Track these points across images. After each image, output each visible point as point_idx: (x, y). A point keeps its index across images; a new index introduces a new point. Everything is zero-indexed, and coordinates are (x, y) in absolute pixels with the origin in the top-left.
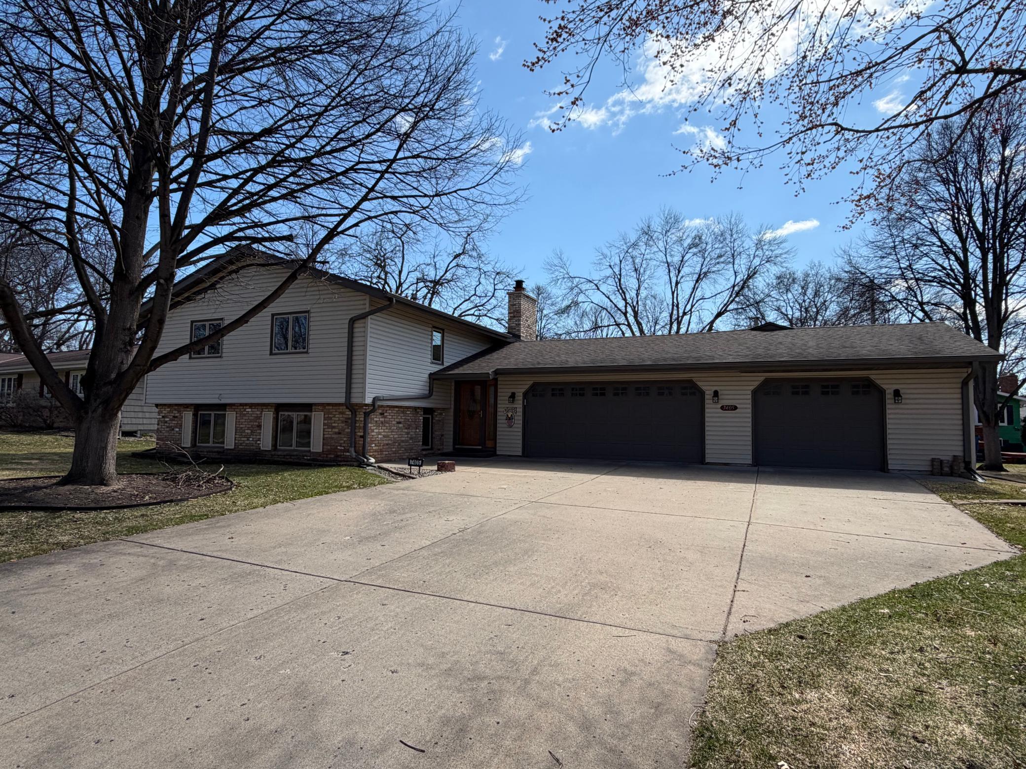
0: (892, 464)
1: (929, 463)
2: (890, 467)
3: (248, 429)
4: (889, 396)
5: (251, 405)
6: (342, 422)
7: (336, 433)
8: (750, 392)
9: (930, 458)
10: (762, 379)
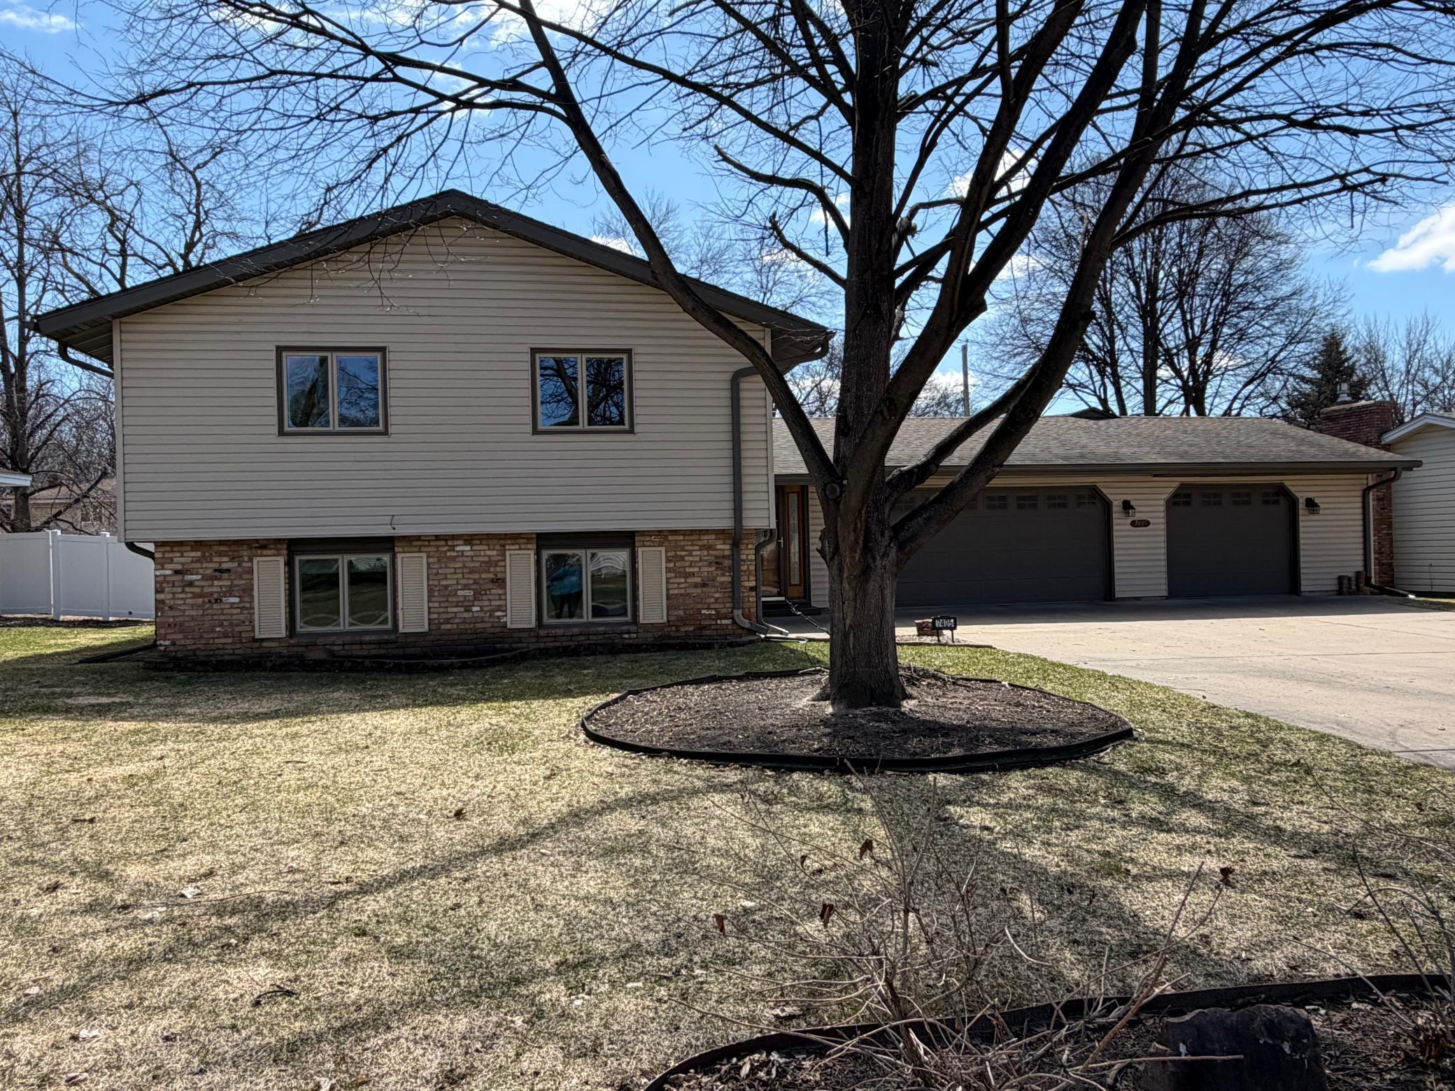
0: (1306, 586)
1: (1335, 582)
2: (1303, 589)
3: (466, 587)
4: (1302, 505)
5: (469, 539)
6: (710, 565)
7: (696, 585)
8: (1162, 502)
9: (1336, 576)
10: (1177, 484)
